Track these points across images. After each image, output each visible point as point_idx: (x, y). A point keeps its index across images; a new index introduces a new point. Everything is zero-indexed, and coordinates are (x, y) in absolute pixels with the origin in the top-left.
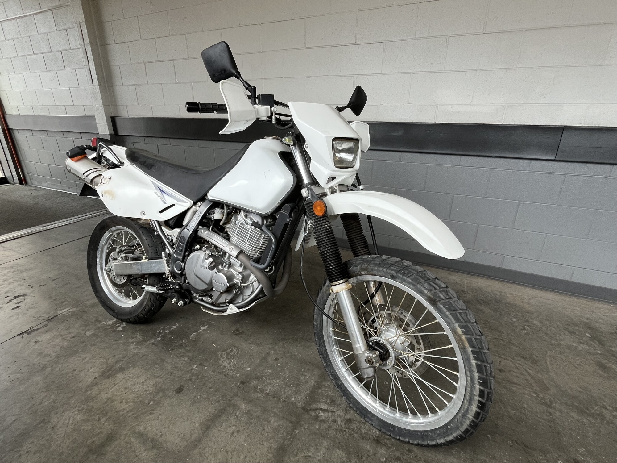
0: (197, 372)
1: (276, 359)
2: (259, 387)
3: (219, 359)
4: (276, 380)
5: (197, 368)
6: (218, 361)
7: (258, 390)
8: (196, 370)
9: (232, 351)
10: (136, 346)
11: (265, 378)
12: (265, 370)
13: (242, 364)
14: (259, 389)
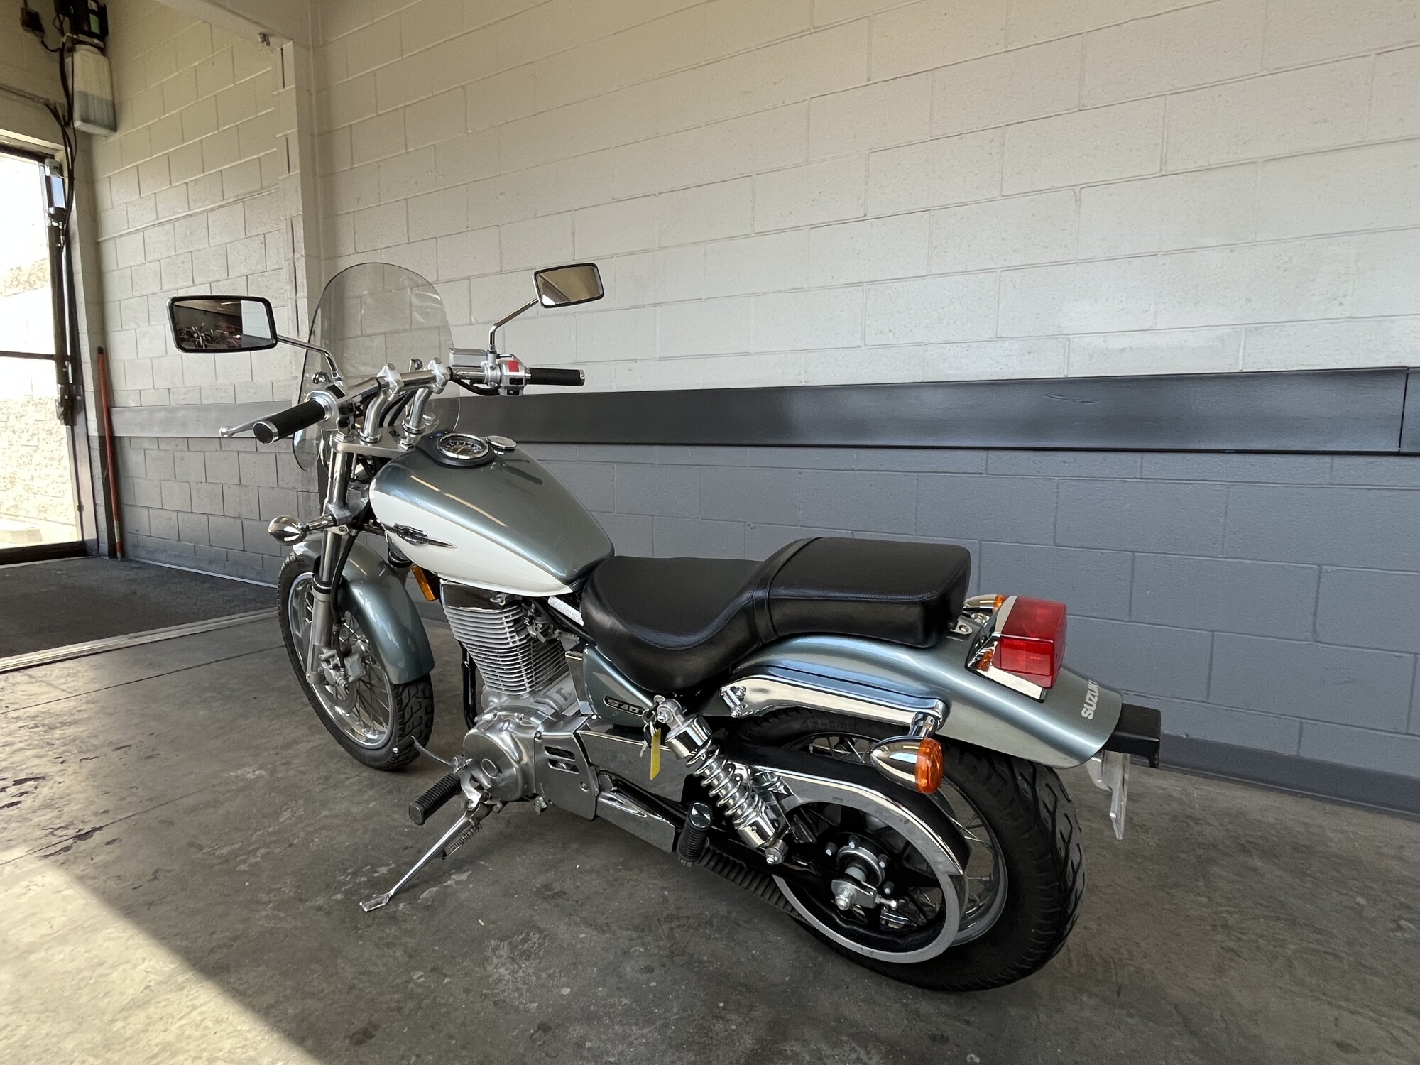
0: (420, 990)
1: (649, 970)
2: (588, 1044)
3: (487, 959)
4: (641, 1028)
5: (422, 979)
6: (483, 963)
7: (585, 1054)
8: (420, 985)
9: (525, 940)
10: (275, 912)
11: (610, 1018)
12: (611, 996)
13: (550, 975)
14: (589, 1048)
